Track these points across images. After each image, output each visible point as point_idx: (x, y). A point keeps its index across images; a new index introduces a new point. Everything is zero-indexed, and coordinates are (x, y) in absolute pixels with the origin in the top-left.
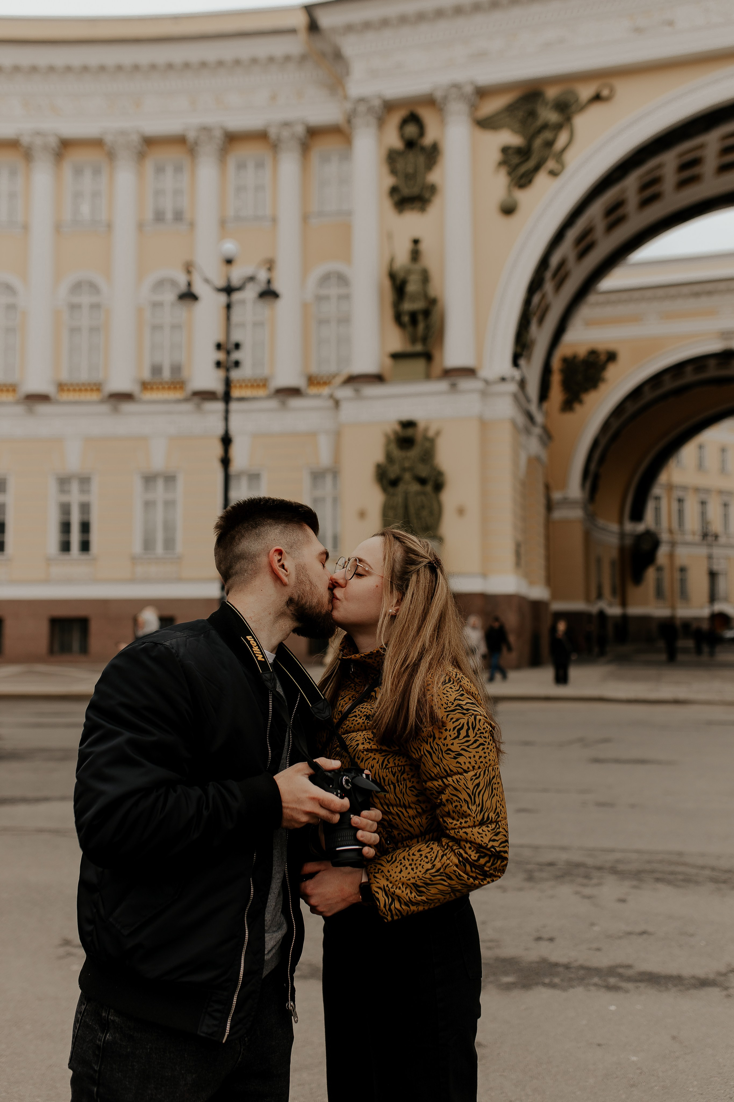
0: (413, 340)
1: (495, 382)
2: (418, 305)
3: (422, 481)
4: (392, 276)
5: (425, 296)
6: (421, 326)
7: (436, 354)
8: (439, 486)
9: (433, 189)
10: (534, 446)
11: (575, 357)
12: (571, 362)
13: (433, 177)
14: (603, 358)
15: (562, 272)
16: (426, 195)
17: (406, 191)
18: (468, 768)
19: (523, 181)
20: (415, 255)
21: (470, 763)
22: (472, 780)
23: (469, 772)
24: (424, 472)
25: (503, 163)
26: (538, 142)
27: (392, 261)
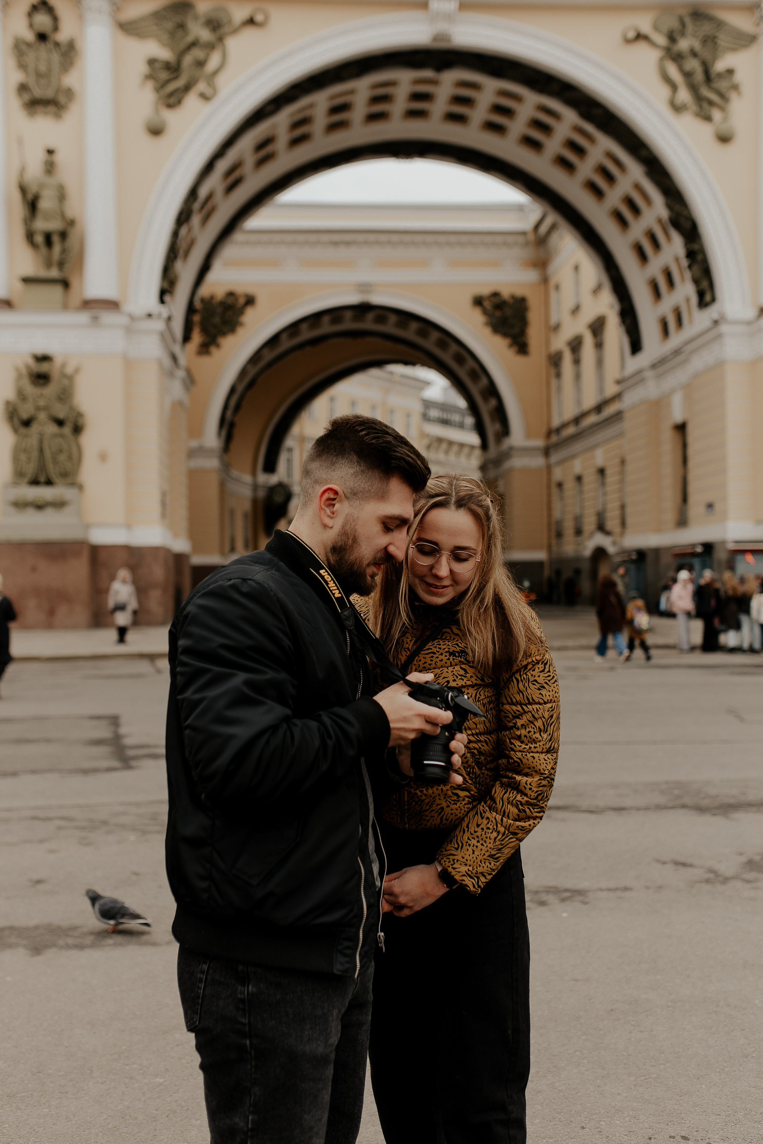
0: (49, 264)
1: (140, 319)
2: (54, 225)
3: (60, 423)
4: (23, 189)
5: (63, 216)
6: (57, 249)
7: (74, 282)
8: (78, 430)
9: (69, 93)
10: (177, 389)
11: (212, 297)
12: (208, 302)
13: (70, 80)
14: (242, 301)
15: (209, 206)
16: (62, 99)
17: (38, 93)
18: (548, 700)
19: (172, 100)
20: (50, 167)
21: (549, 696)
22: (548, 711)
23: (547, 703)
24: (61, 413)
25: (149, 77)
26: (188, 60)
27: (23, 171)
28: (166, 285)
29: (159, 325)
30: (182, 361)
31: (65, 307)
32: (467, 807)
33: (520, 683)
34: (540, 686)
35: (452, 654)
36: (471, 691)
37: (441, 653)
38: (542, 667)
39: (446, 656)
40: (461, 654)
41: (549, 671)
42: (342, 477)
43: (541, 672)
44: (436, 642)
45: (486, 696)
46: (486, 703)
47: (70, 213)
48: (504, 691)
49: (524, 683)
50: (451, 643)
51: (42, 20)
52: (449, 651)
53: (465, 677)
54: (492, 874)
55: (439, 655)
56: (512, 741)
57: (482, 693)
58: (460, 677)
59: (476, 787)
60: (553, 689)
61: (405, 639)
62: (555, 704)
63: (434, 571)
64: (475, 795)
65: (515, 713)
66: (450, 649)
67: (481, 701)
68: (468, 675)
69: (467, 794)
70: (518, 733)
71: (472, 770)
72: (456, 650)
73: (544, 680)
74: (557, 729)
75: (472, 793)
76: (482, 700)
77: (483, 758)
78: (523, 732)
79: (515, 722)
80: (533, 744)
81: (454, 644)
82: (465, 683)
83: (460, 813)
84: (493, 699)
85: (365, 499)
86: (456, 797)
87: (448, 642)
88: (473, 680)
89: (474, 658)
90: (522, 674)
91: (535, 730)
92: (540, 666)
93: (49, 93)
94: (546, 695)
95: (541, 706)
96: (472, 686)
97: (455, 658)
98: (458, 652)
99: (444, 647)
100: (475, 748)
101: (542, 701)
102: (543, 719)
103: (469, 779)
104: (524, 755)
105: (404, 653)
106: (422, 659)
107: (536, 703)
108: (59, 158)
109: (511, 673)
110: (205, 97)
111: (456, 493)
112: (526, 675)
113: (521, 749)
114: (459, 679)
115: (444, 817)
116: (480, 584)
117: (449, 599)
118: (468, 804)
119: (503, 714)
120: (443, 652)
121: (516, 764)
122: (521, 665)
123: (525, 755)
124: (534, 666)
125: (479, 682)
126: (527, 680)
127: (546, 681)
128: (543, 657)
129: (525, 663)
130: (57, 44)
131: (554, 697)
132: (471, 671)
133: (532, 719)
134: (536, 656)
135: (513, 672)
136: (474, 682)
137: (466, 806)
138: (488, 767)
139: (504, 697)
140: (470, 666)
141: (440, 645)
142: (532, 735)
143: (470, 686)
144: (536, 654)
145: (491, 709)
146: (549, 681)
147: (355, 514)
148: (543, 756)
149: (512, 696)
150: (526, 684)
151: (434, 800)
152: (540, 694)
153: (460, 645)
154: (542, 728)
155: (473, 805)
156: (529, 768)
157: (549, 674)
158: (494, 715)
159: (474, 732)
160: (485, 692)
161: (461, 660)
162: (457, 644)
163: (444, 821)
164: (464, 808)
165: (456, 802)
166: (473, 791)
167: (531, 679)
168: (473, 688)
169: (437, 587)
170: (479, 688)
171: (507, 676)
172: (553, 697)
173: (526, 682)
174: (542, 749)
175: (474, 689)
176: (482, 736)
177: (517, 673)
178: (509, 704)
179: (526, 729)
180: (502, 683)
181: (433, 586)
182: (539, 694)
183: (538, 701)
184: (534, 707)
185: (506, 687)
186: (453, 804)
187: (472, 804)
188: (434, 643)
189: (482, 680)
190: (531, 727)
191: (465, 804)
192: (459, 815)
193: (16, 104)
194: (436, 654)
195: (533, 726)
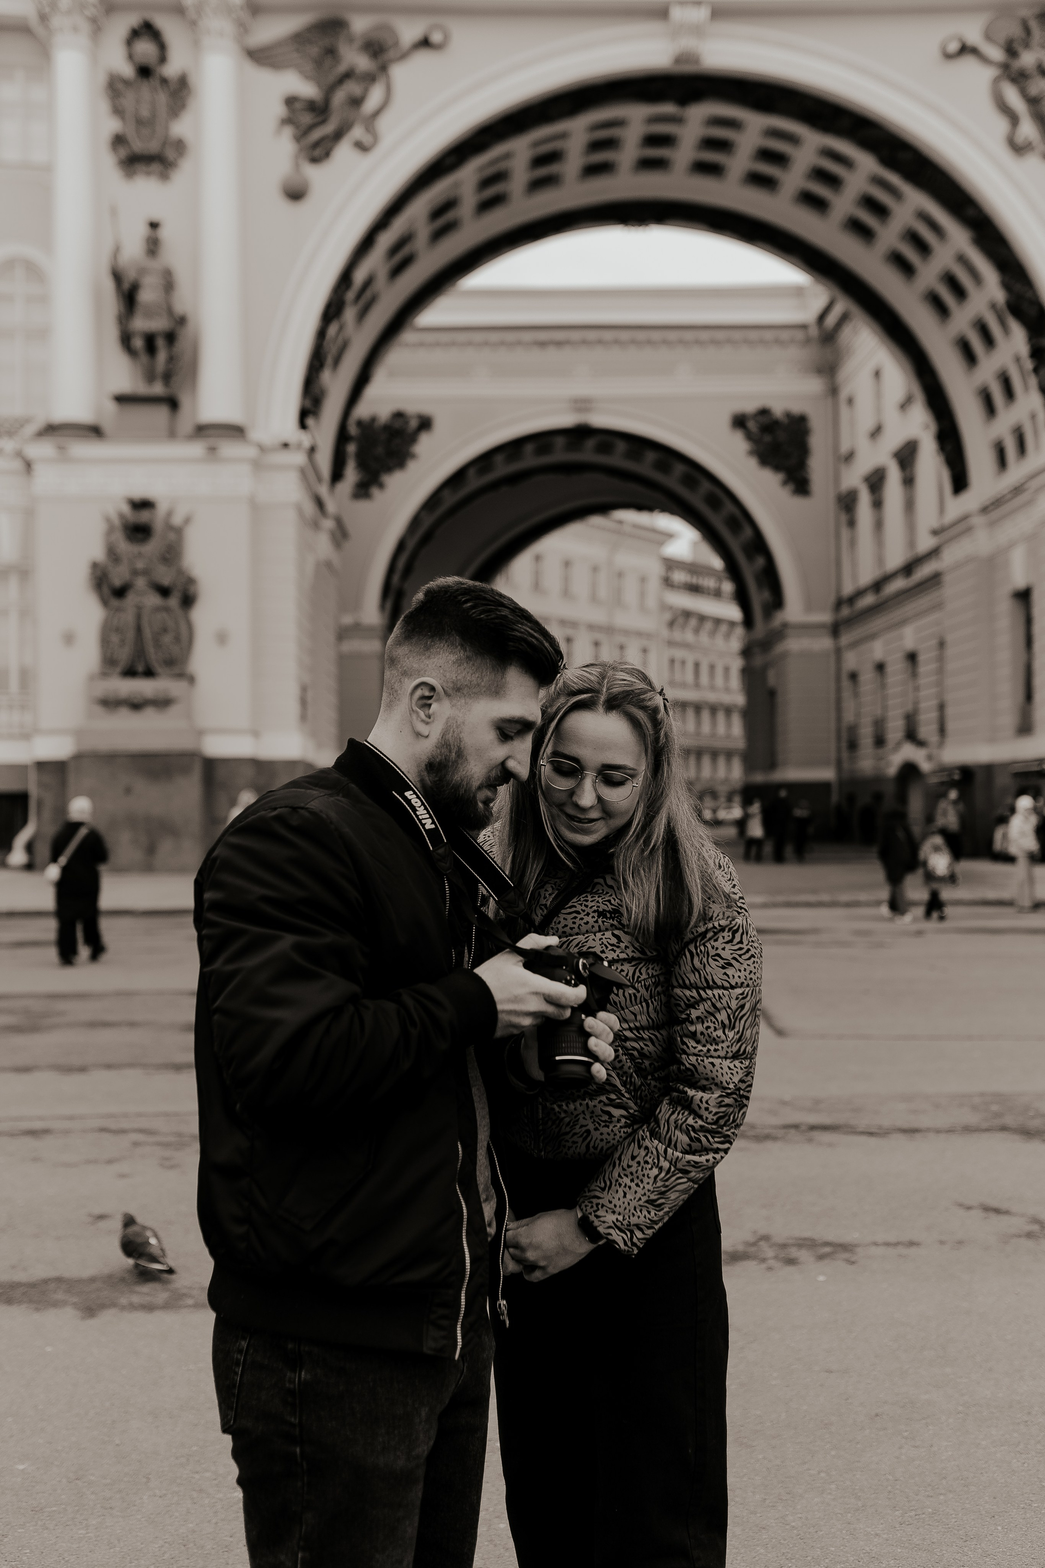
0: (150, 377)
1: (272, 450)
2: (158, 324)
3: (164, 592)
4: (117, 276)
5: (170, 311)
6: (162, 356)
7: (185, 401)
8: (188, 601)
9: (180, 146)
10: (323, 545)
11: (373, 420)
12: (367, 427)
13: (180, 128)
14: (414, 424)
15: (368, 294)
16: (170, 154)
17: (138, 146)
18: (737, 983)
19: (317, 152)
20: (153, 246)
21: (739, 977)
22: (737, 998)
23: (736, 988)
24: (166, 578)
25: (287, 121)
26: (339, 97)
27: (117, 251)
28: (308, 404)
29: (299, 458)
30: (331, 507)
31: (172, 434)
32: (624, 1132)
33: (695, 957)
34: (724, 963)
35: (601, 914)
36: (626, 967)
37: (588, 912)
38: (729, 936)
39: (593, 917)
40: (613, 915)
41: (741, 942)
42: (440, 667)
43: (727, 943)
44: (583, 898)
45: (650, 975)
46: (649, 985)
47: (181, 305)
48: (675, 968)
49: (700, 958)
50: (602, 899)
51: (145, 48)
52: (598, 909)
53: (618, 947)
54: (653, 1228)
55: (584, 915)
56: (685, 1040)
57: (643, 970)
58: (610, 948)
59: (636, 1104)
60: (746, 967)
61: (542, 892)
62: (748, 989)
63: (575, 798)
64: (635, 1115)
65: (689, 1000)
66: (598, 907)
67: (643, 982)
68: (622, 945)
69: (624, 1112)
70: (692, 1028)
71: (629, 1079)
72: (608, 909)
73: (731, 954)
74: (750, 1026)
75: (632, 1111)
76: (644, 980)
77: (647, 1063)
78: (699, 1027)
79: (689, 1013)
80: (714, 1045)
81: (605, 901)
82: (618, 956)
83: (614, 1139)
84: (662, 979)
85: (472, 696)
86: (608, 1117)
87: (599, 897)
88: (629, 951)
89: (629, 921)
90: (698, 944)
91: (717, 1026)
92: (726, 934)
93: (153, 147)
94: (733, 976)
95: (725, 992)
96: (629, 960)
97: (605, 919)
98: (609, 912)
99: (593, 904)
100: (634, 1049)
101: (727, 985)
102: (728, 1010)
103: (626, 1092)
104: (699, 1061)
105: (539, 912)
106: (562, 920)
107: (719, 987)
108: (165, 233)
109: (683, 944)
110: (362, 147)
111: (608, 689)
112: (705, 946)
113: (696, 1051)
114: (609, 950)
115: (592, 1144)
116: (645, 818)
117: (600, 838)
118: (625, 1127)
119: (673, 1000)
120: (590, 911)
121: (689, 1073)
122: (697, 932)
123: (701, 1060)
124: (715, 934)
125: (637, 955)
126: (706, 954)
127: (735, 955)
128: (731, 922)
129: (702, 929)
130: (164, 81)
131: (748, 979)
132: (626, 938)
133: (712, 1010)
134: (719, 920)
135: (686, 942)
136: (631, 954)
137: (622, 1130)
138: (656, 1075)
139: (674, 977)
140: (626, 933)
141: (587, 901)
142: (712, 1033)
143: (624, 960)
144: (721, 916)
145: (659, 994)
146: (740, 956)
147: (459, 717)
148: (727, 1063)
149: (684, 976)
150: (705, 960)
151: (577, 1118)
152: (725, 974)
153: (613, 901)
154: (727, 1022)
155: (633, 1129)
156: (707, 1079)
157: (740, 945)
158: (663, 1002)
159: (632, 1025)
160: (648, 969)
161: (613, 923)
162: (609, 901)
163: (592, 1150)
164: (620, 1132)
165: (607, 1124)
166: (631, 1108)
167: (712, 952)
168: (630, 963)
169: (580, 821)
170: (640, 964)
171: (677, 947)
172: (745, 980)
173: (704, 957)
174: (725, 1053)
175: (631, 965)
176: (646, 1032)
177: (692, 943)
178: (680, 986)
179: (703, 1023)
180: (671, 957)
181: (575, 819)
182: (723, 974)
183: (721, 984)
184: (716, 992)
185: (677, 963)
186: (603, 1127)
187: (631, 1128)
188: (580, 899)
189: (642, 952)
190: (711, 1020)
191: (621, 1127)
192: (612, 1142)
193: (109, 161)
194: (581, 913)
195: (714, 1020)
